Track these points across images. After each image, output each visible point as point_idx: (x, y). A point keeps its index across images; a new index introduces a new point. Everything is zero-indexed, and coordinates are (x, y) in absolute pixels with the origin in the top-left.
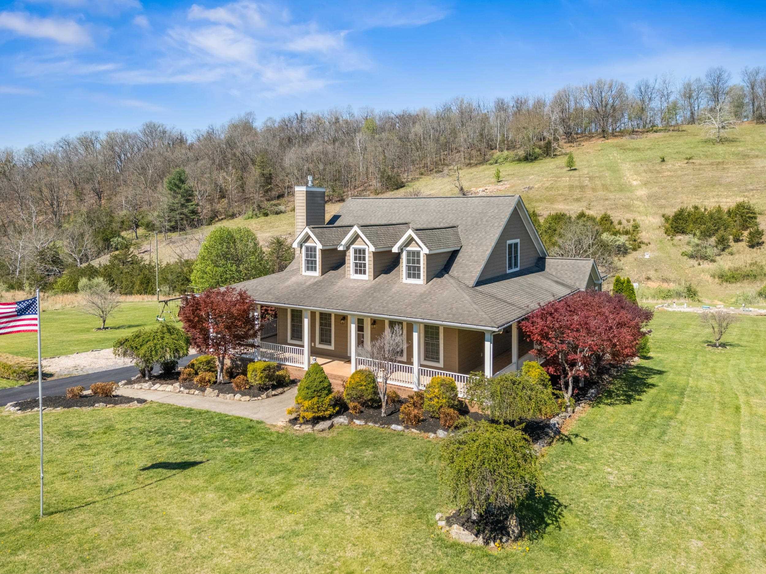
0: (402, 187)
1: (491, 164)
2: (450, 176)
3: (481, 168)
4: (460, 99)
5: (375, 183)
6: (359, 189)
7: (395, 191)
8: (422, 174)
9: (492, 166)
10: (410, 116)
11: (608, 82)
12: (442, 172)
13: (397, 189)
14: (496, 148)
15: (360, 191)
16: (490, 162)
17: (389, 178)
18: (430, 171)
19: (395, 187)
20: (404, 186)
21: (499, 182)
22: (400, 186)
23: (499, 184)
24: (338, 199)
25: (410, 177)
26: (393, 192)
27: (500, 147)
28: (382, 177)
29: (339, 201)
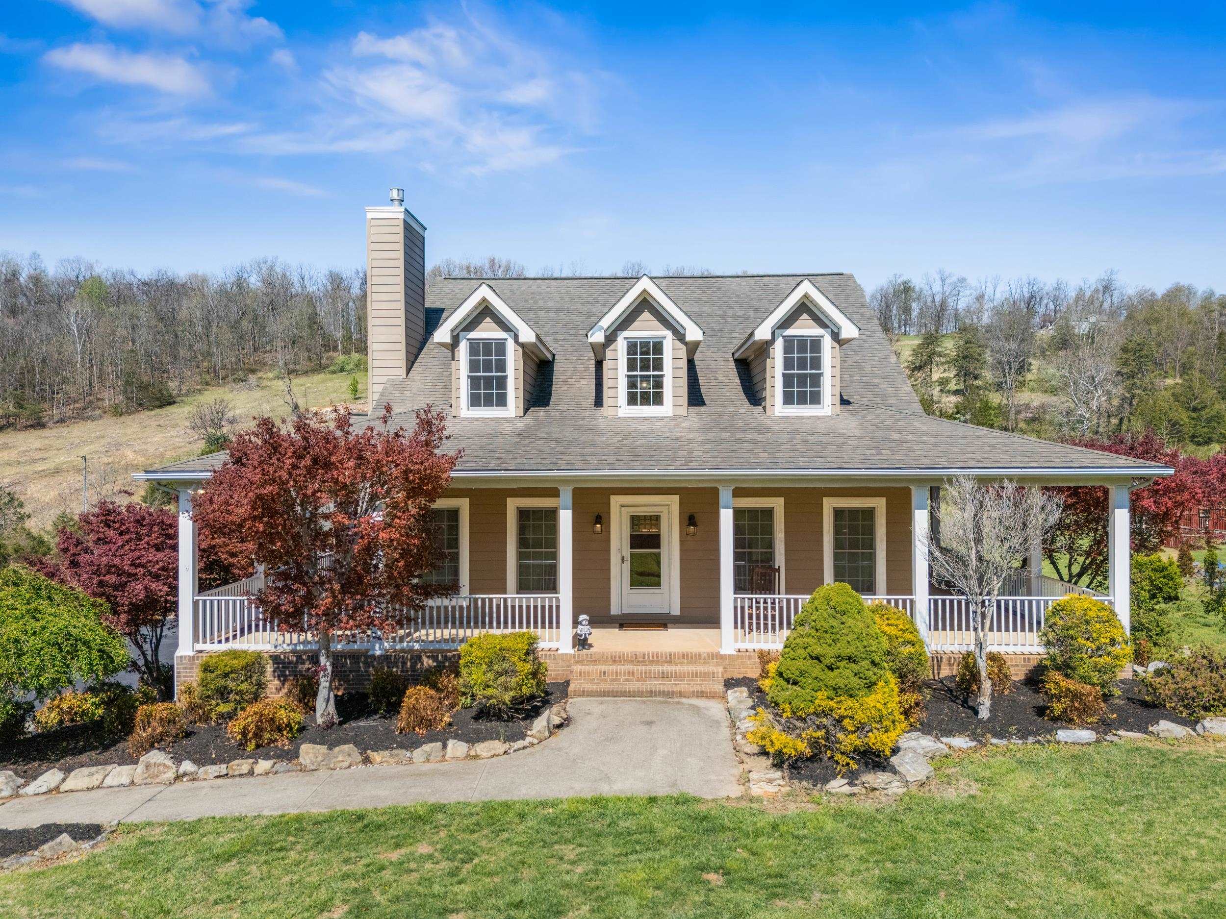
0: (170, 404)
1: (334, 372)
2: (263, 388)
3: (318, 378)
4: (269, 263)
5: (110, 397)
6: (77, 405)
7: (158, 411)
8: (207, 384)
9: (335, 376)
10: (172, 284)
11: (504, 263)
12: (245, 381)
13: (161, 407)
14: (335, 348)
15: (78, 409)
16: (332, 368)
17: (143, 387)
18: (223, 379)
19: (158, 403)
20: (174, 402)
21: (357, 399)
22: (165, 401)
23: (358, 402)
24: (28, 423)
25: (185, 388)
26: (153, 413)
27: (343, 347)
28: (127, 383)
29: (32, 426)
